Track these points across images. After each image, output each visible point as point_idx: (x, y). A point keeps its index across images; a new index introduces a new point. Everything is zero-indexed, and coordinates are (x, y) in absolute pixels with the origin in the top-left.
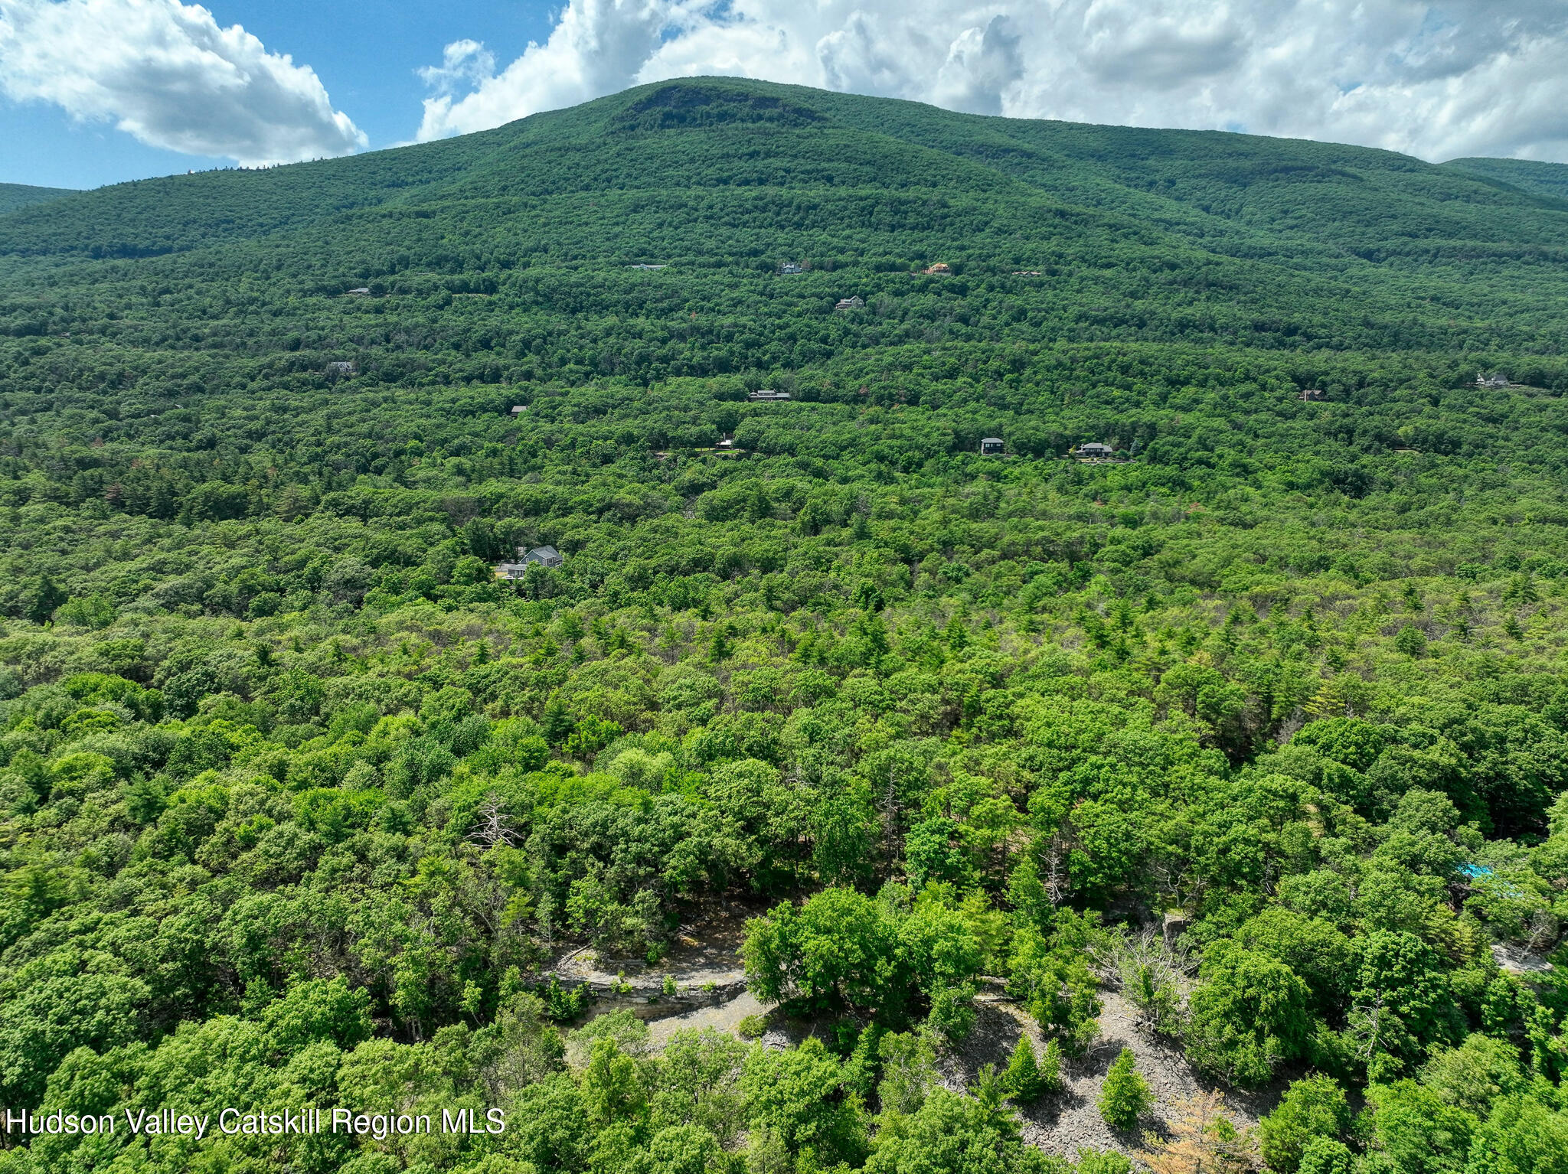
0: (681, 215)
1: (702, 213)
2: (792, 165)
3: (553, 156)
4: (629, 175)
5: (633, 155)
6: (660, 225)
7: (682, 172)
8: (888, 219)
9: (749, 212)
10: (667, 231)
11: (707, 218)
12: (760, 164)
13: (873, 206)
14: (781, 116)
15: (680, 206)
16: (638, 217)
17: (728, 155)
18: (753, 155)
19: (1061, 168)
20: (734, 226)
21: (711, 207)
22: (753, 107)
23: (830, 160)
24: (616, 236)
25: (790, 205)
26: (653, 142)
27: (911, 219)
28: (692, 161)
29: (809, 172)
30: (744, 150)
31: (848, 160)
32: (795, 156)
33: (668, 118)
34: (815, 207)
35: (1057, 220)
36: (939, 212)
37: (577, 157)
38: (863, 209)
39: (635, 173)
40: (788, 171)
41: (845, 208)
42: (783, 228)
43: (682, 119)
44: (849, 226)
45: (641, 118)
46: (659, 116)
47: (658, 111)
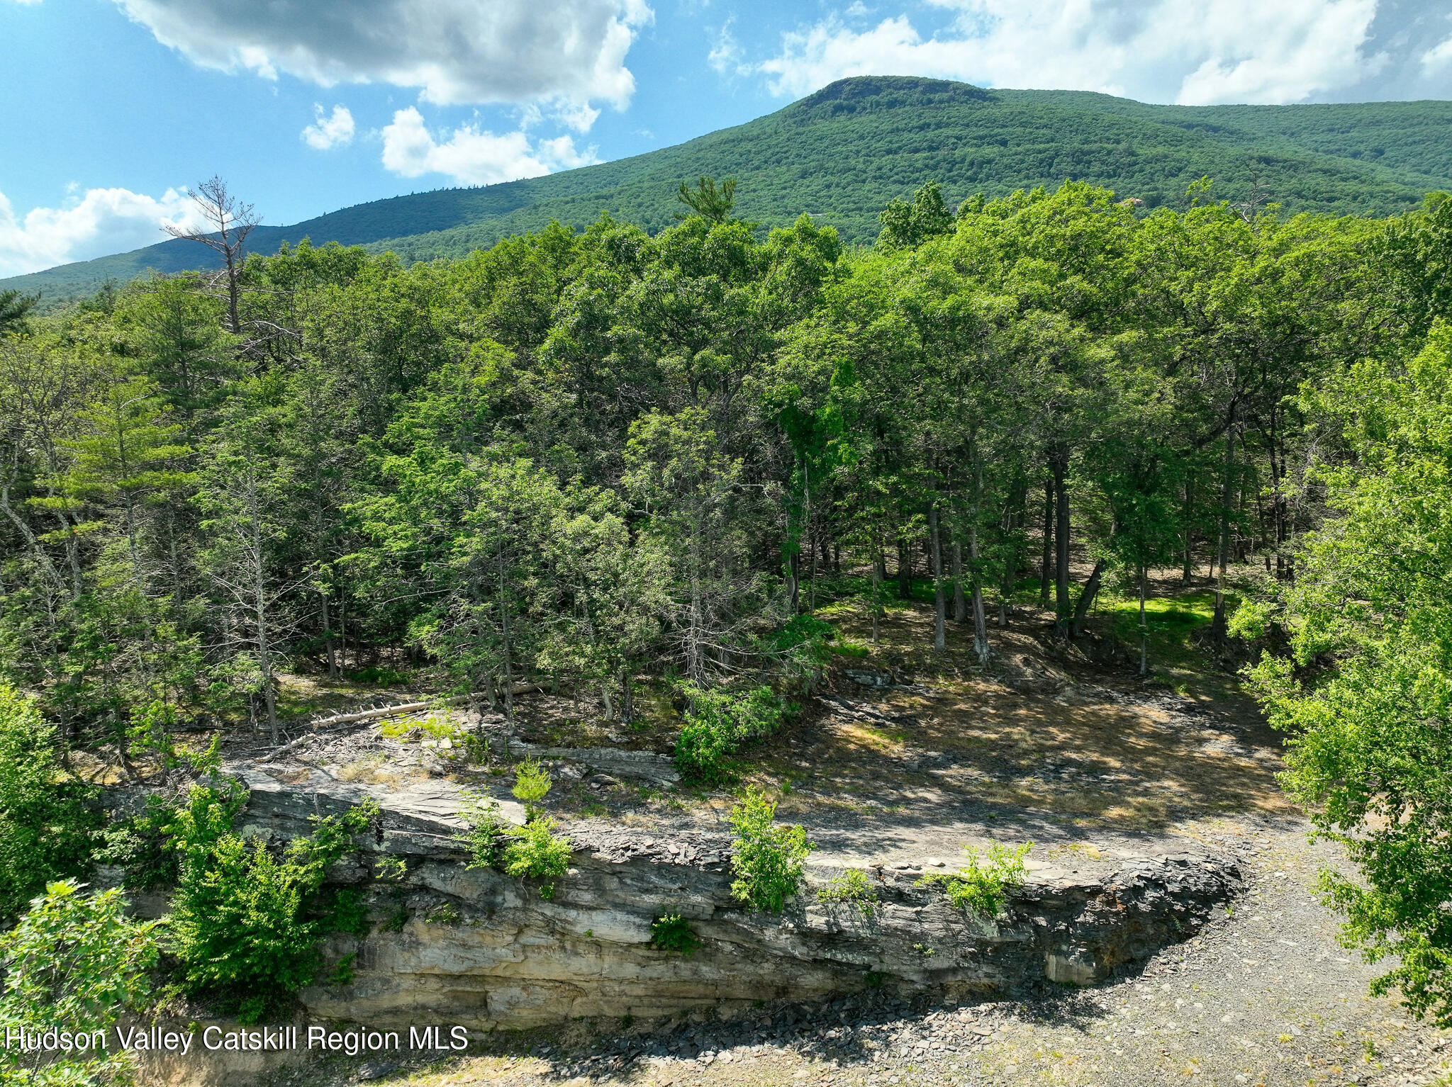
0: (850, 176)
1: (871, 174)
2: (964, 133)
3: (727, 147)
4: (798, 155)
5: (804, 138)
6: (828, 186)
7: (851, 147)
8: (1070, 169)
9: (921, 170)
10: (833, 190)
11: (875, 178)
12: (930, 134)
13: (1052, 158)
14: (952, 99)
15: (850, 170)
16: (806, 182)
17: (898, 129)
18: (922, 128)
19: (1252, 140)
20: (902, 183)
21: (880, 169)
22: (923, 93)
23: (1003, 126)
24: (783, 197)
25: (963, 161)
26: (822, 126)
27: (1096, 167)
28: (862, 137)
29: (982, 138)
30: (914, 123)
31: (1023, 125)
32: (967, 125)
33: (838, 109)
34: (989, 162)
35: (1262, 166)
36: (1127, 160)
37: (749, 146)
38: (1042, 161)
39: (804, 153)
40: (959, 138)
41: (1023, 162)
42: (955, 182)
43: (851, 110)
44: (1027, 177)
45: (813, 112)
46: (831, 109)
47: (829, 104)
